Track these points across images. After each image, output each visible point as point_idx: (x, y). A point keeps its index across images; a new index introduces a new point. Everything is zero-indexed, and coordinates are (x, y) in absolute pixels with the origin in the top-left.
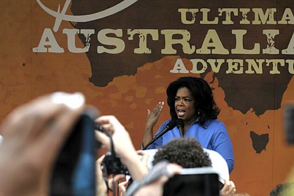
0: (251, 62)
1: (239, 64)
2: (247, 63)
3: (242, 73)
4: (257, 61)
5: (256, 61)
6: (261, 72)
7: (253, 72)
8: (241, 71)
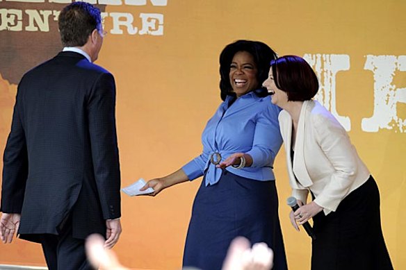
0: (33, 14)
1: (16, 17)
2: (28, 15)
3: (21, 29)
4: (41, 12)
5: (39, 13)
6: (47, 29)
7: (36, 29)
8: (19, 28)
